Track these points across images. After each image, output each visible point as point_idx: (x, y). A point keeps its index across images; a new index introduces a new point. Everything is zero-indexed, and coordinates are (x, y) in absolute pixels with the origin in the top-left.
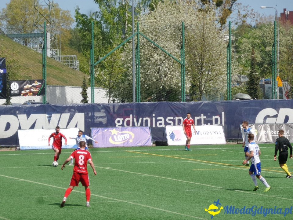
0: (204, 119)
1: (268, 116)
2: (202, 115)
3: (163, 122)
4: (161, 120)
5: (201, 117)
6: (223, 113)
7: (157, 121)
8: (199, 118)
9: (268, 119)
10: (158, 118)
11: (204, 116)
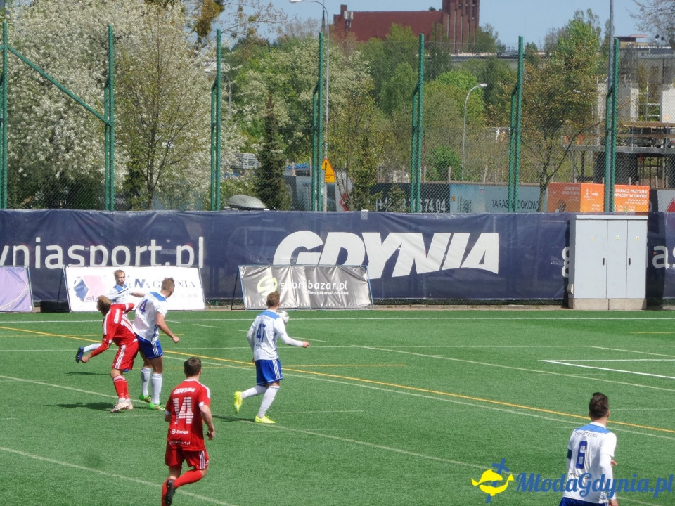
0: (158, 253)
1: (303, 249)
2: (153, 242)
3: (60, 256)
4: (55, 252)
5: (150, 248)
6: (201, 239)
7: (45, 254)
8: (144, 248)
9: (301, 254)
10: (49, 248)
11: (158, 244)
